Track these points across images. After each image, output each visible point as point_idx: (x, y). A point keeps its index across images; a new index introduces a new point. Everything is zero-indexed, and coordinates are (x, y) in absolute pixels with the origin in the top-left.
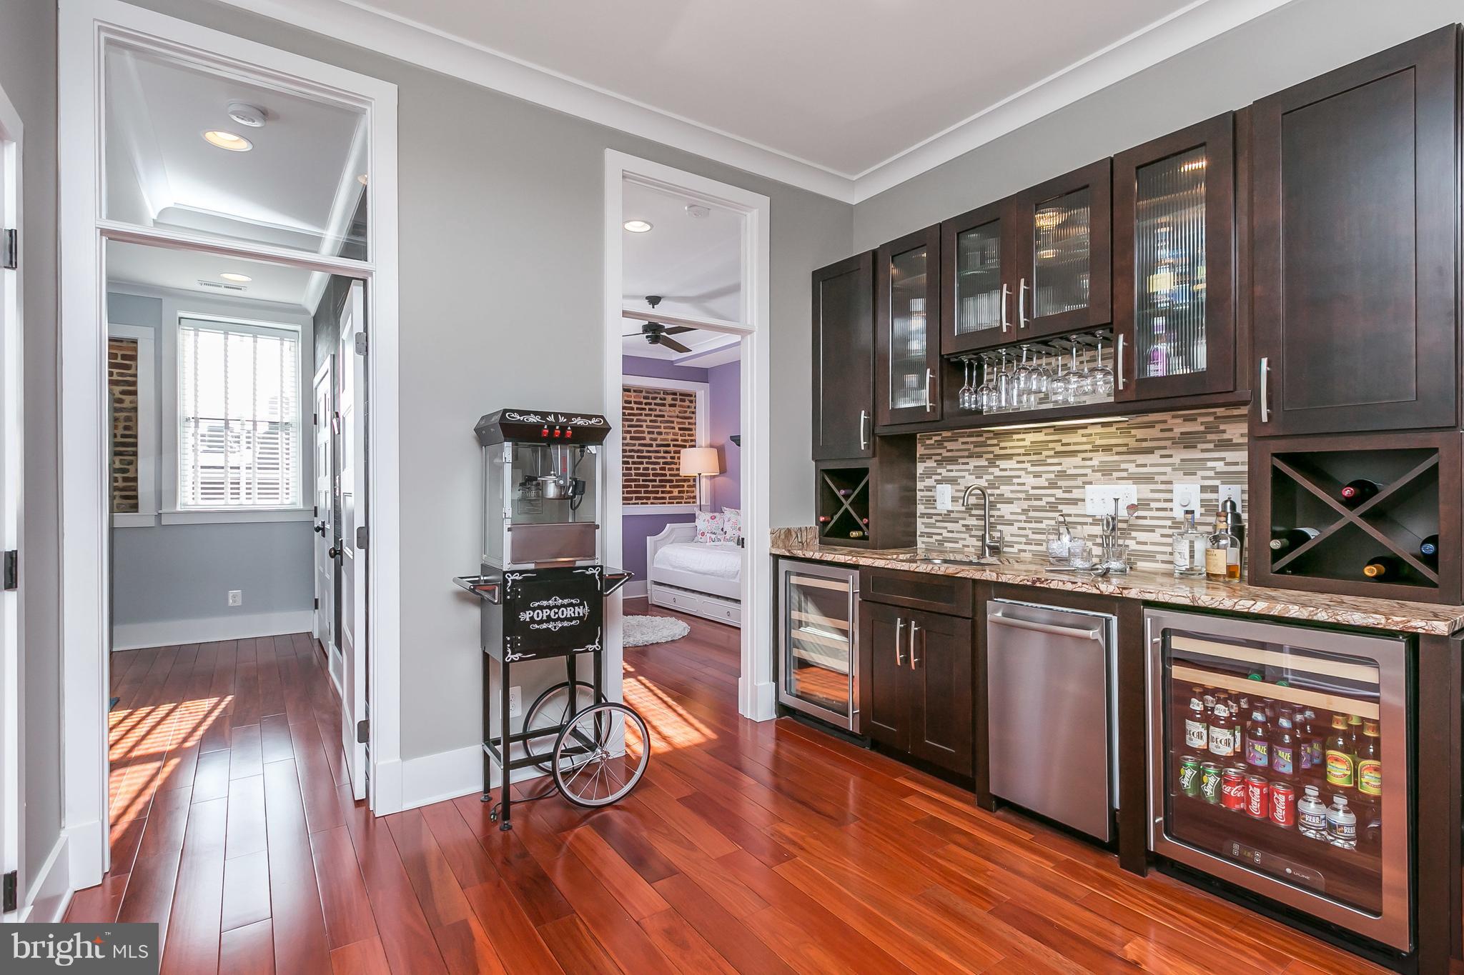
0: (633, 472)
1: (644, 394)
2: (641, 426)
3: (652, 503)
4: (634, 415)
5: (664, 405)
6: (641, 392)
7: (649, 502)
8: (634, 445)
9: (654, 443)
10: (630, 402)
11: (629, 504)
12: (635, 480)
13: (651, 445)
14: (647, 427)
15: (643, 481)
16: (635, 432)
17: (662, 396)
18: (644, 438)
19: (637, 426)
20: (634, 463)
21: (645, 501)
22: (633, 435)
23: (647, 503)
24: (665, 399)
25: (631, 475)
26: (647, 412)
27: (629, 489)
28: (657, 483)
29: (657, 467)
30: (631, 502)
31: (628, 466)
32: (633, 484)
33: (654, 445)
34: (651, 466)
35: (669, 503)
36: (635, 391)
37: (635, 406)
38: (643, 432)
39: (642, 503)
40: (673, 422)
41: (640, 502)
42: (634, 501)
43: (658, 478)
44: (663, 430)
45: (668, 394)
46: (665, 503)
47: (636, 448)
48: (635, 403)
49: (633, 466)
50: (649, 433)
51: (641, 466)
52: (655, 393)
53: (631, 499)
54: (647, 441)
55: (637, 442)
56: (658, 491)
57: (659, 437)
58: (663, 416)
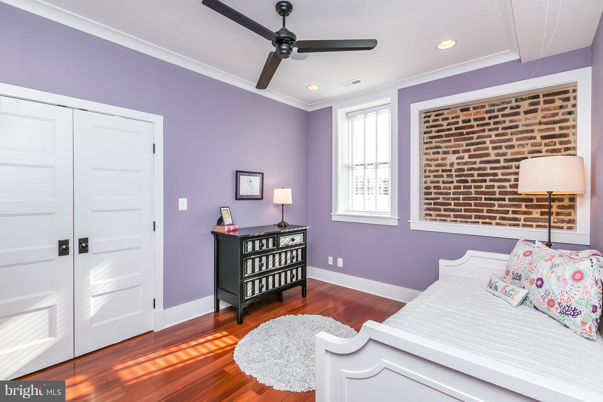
0: (473, 190)
1: (487, 108)
2: (484, 143)
3: (497, 224)
4: (474, 132)
5: (518, 114)
6: (484, 107)
7: (494, 222)
8: (475, 163)
9: (502, 159)
10: (469, 121)
11: (468, 222)
12: (476, 199)
13: (498, 161)
14: (492, 142)
15: (486, 199)
16: (475, 150)
17: (514, 104)
18: (488, 155)
19: (477, 144)
20: (473, 181)
21: (487, 220)
22: (472, 153)
23: (490, 223)
24: (518, 107)
25: (471, 193)
26: (492, 126)
27: (468, 207)
28: (507, 202)
29: (507, 184)
30: (469, 220)
31: (467, 184)
32: (472, 202)
33: (502, 161)
34: (496, 184)
35: (524, 225)
36: (474, 108)
37: (475, 123)
38: (487, 148)
39: (483, 223)
40: (532, 131)
41: (480, 221)
42: (473, 220)
43: (507, 197)
44: (515, 143)
45: (523, 100)
46: (518, 225)
47: (476, 166)
48: (476, 120)
49: (473, 184)
50: (494, 148)
51: (484, 184)
52: (503, 103)
53: (470, 217)
54: (493, 157)
55: (478, 160)
56: (508, 211)
57: (510, 151)
58: (516, 127)
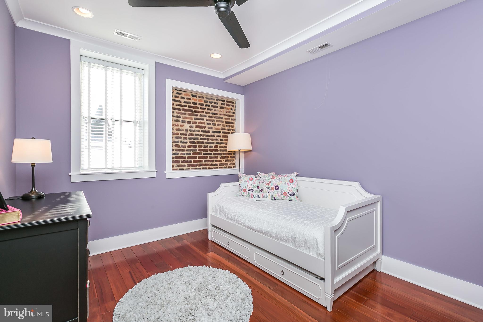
0: (198, 148)
1: (205, 99)
2: (203, 120)
3: (209, 168)
4: (198, 112)
5: (217, 107)
6: (203, 98)
7: (207, 167)
8: (198, 131)
9: (211, 130)
10: (196, 104)
11: (195, 169)
12: (199, 154)
13: (209, 132)
14: (207, 120)
15: (204, 154)
16: (199, 123)
17: (216, 101)
18: (205, 127)
19: (200, 119)
20: (198, 143)
21: (205, 167)
22: (198, 125)
23: (206, 168)
24: (217, 104)
25: (196, 150)
26: (207, 111)
27: (195, 159)
28: (213, 156)
29: (213, 145)
30: (196, 167)
31: (195, 144)
32: (197, 156)
33: (211, 132)
34: (209, 145)
35: (220, 168)
36: (199, 97)
37: (199, 106)
38: (204, 123)
39: (203, 168)
40: (222, 118)
41: (202, 167)
42: (198, 167)
43: (213, 153)
44: (216, 123)
45: (219, 100)
46: (217, 168)
47: (200, 133)
48: (200, 104)
49: (198, 145)
50: (208, 124)
51: (203, 145)
52: (212, 99)
53: (196, 165)
54: (207, 129)
55: (200, 129)
56: (213, 160)
57: (214, 127)
58: (216, 114)
